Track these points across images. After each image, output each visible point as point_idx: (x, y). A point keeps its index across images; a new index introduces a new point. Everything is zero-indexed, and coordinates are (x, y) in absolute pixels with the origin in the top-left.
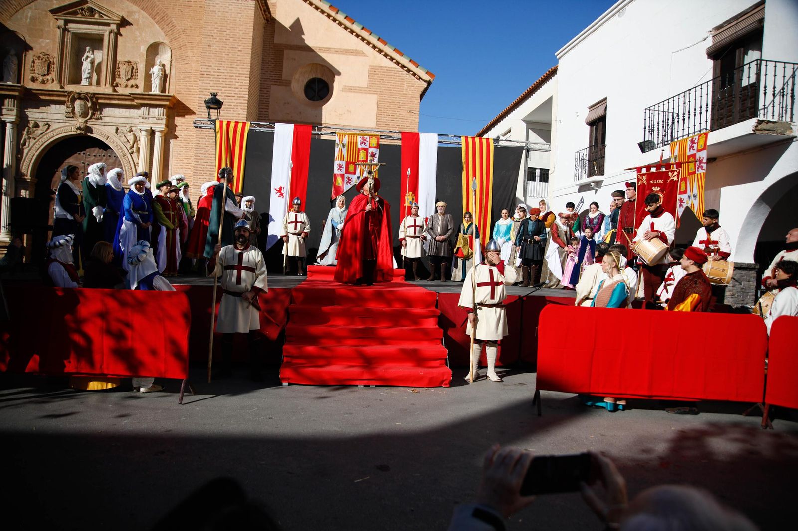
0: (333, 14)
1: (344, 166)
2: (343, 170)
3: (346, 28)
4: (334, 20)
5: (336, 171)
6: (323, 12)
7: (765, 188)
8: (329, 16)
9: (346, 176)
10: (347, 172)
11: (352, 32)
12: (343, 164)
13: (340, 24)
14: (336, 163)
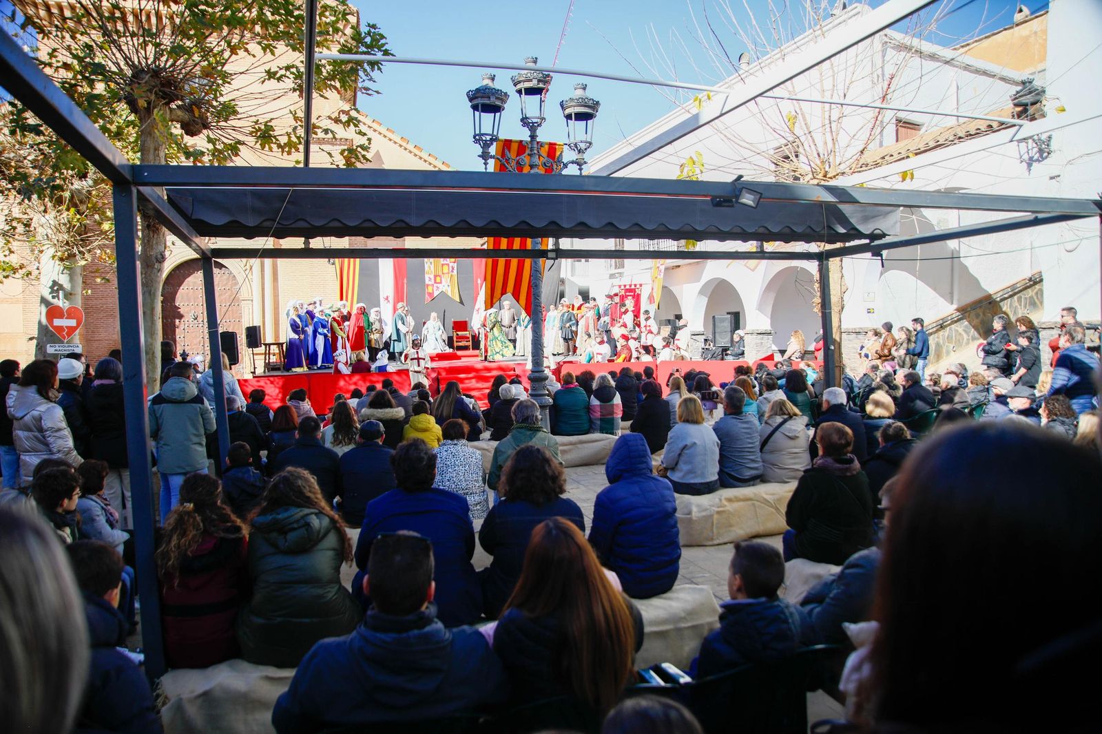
0: (404, 144)
1: (433, 278)
2: (433, 281)
3: (416, 155)
4: (406, 149)
5: (427, 282)
6: (395, 143)
7: (700, 287)
8: (401, 146)
9: (435, 285)
10: (435, 283)
11: (421, 158)
12: (432, 277)
13: (410, 152)
14: (427, 277)
